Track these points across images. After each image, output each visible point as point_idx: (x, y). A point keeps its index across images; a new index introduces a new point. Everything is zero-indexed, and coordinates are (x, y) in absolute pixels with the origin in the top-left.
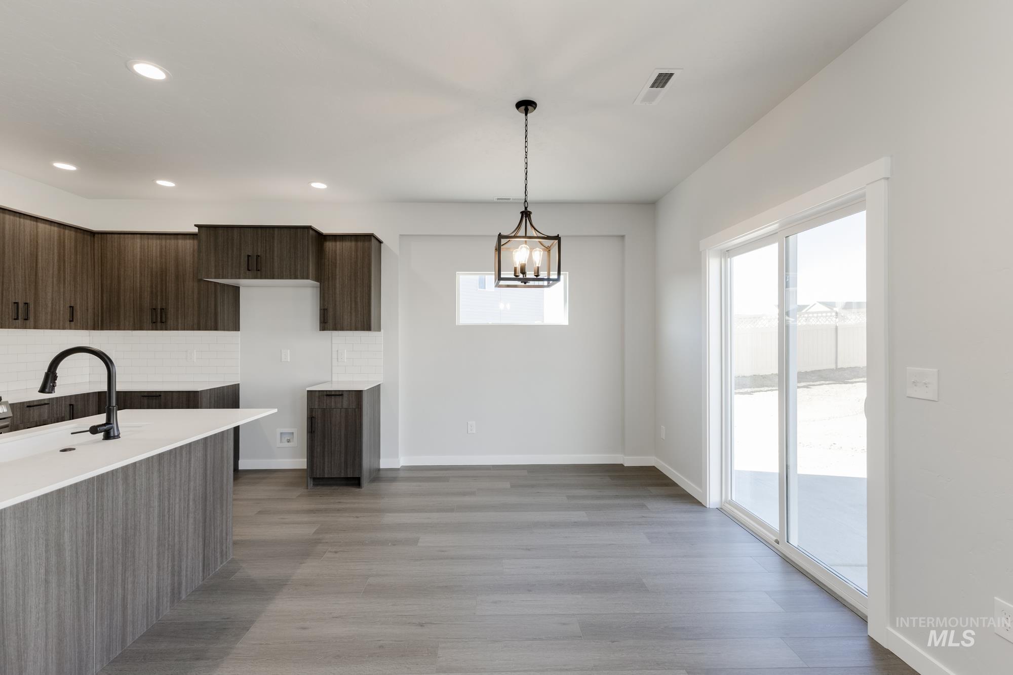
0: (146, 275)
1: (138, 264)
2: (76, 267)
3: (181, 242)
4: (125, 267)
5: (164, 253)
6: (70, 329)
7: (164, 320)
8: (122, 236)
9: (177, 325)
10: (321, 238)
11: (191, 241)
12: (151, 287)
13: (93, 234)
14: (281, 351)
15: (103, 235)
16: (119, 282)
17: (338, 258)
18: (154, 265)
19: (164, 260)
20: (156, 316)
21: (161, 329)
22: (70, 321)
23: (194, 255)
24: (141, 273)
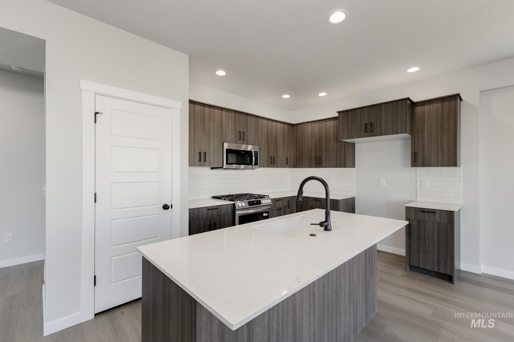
0: (313, 142)
1: (310, 137)
2: (288, 140)
3: (328, 123)
4: (305, 138)
5: (321, 130)
6: (286, 168)
7: (320, 163)
8: (304, 124)
9: (327, 165)
10: (413, 105)
11: (333, 122)
12: (315, 146)
13: (293, 125)
14: (380, 180)
15: (296, 125)
16: (303, 146)
17: (426, 116)
18: (316, 136)
19: (320, 133)
20: (317, 161)
21: (319, 167)
22: (286, 164)
23: (334, 128)
24: (311, 141)
